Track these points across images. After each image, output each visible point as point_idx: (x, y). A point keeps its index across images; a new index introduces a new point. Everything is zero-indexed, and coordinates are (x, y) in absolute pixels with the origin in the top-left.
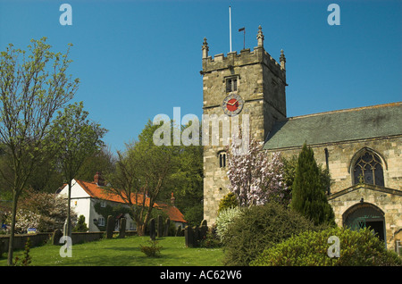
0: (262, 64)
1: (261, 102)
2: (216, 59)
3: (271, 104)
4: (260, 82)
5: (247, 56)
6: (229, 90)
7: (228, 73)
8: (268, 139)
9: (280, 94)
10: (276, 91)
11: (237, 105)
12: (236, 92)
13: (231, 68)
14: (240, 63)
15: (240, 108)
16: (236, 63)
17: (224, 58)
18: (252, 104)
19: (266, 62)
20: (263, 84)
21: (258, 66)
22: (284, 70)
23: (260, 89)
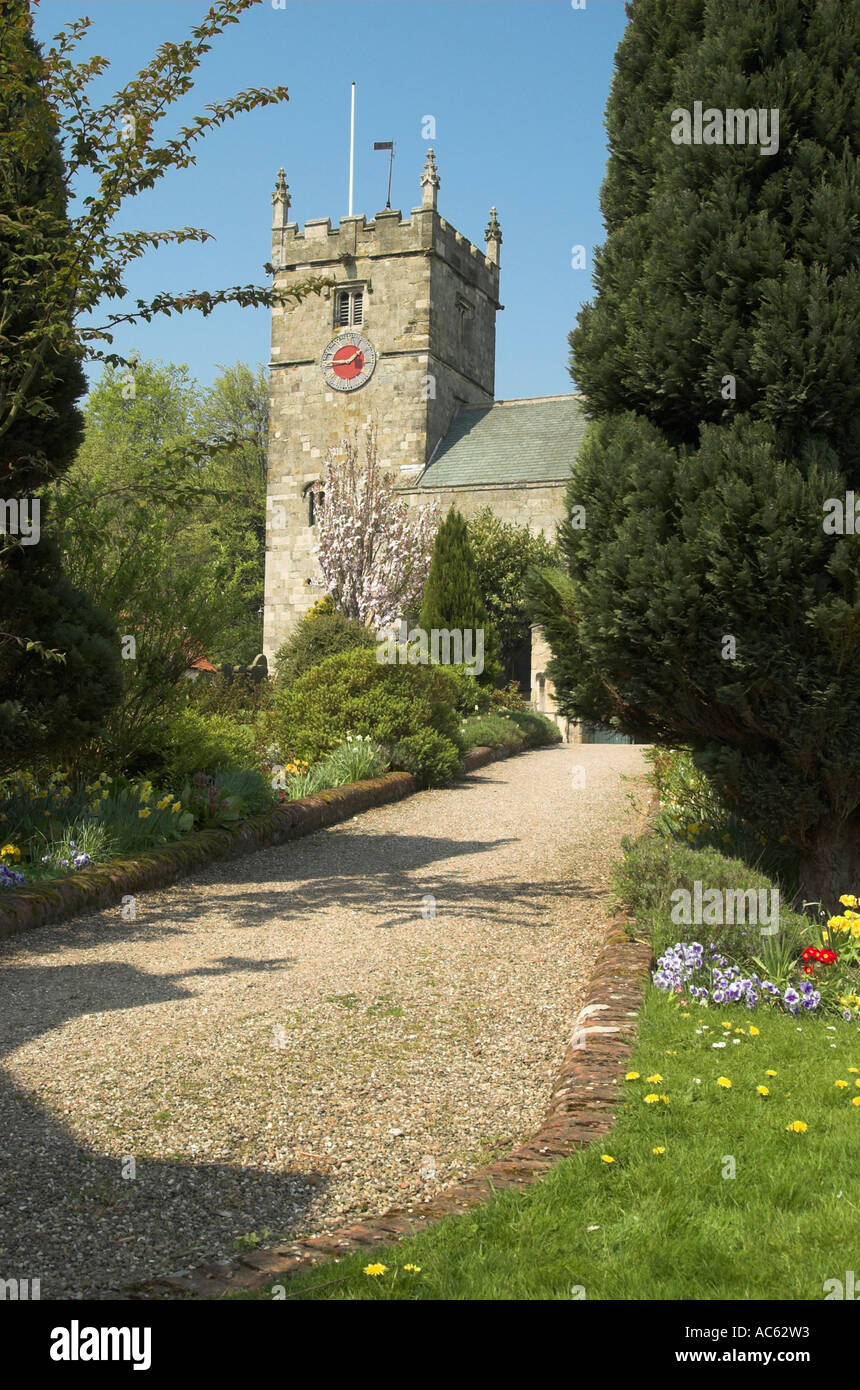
0: (432, 255)
1: (424, 359)
2: (308, 233)
3: (450, 363)
4: (424, 303)
5: (391, 231)
6: (340, 320)
7: (339, 273)
8: (437, 458)
9: (478, 335)
10: (468, 326)
11: (359, 363)
12: (357, 328)
13: (348, 261)
14: (373, 248)
15: (366, 371)
16: (362, 249)
17: (331, 233)
18: (400, 362)
19: (441, 250)
20: (431, 312)
21: (421, 261)
22: (495, 267)
23: (423, 324)
